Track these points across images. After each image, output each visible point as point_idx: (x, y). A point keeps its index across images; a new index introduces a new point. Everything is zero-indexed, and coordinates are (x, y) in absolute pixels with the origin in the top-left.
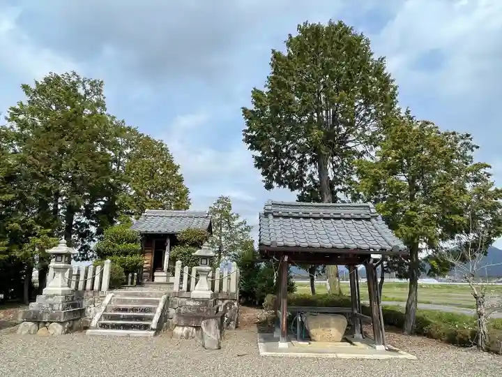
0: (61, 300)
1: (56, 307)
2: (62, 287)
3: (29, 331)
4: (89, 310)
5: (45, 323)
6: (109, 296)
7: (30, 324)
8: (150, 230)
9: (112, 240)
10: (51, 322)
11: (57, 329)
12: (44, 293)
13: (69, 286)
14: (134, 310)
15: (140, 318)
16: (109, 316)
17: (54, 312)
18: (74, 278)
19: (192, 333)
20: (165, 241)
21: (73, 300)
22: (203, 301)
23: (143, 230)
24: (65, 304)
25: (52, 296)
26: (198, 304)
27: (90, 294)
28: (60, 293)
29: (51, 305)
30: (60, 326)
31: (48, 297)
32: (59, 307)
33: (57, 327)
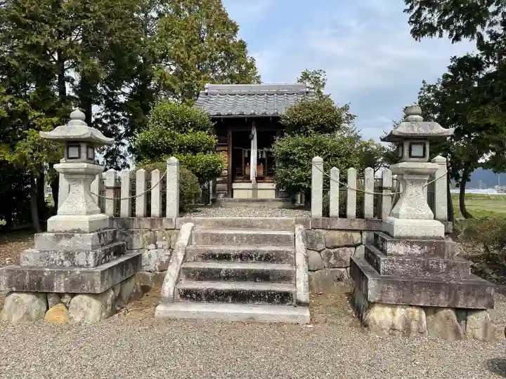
0: (90, 243)
1: (80, 259)
2: (88, 213)
3: (27, 314)
4: (146, 254)
5: (60, 295)
6: (186, 229)
7: (27, 298)
8: (224, 112)
9: (168, 125)
10: (73, 295)
11: (87, 309)
12: (50, 227)
13: (103, 211)
14: (243, 257)
15: (264, 277)
16: (195, 271)
17: (78, 271)
18: (110, 195)
19: (420, 322)
20: (250, 133)
21: (114, 240)
22: (430, 244)
23: (213, 113)
24: (99, 251)
25: (69, 234)
26: (417, 250)
27: (146, 224)
28: (86, 227)
29: (70, 255)
30: (95, 304)
31: (59, 236)
32: (86, 259)
33: (89, 306)
